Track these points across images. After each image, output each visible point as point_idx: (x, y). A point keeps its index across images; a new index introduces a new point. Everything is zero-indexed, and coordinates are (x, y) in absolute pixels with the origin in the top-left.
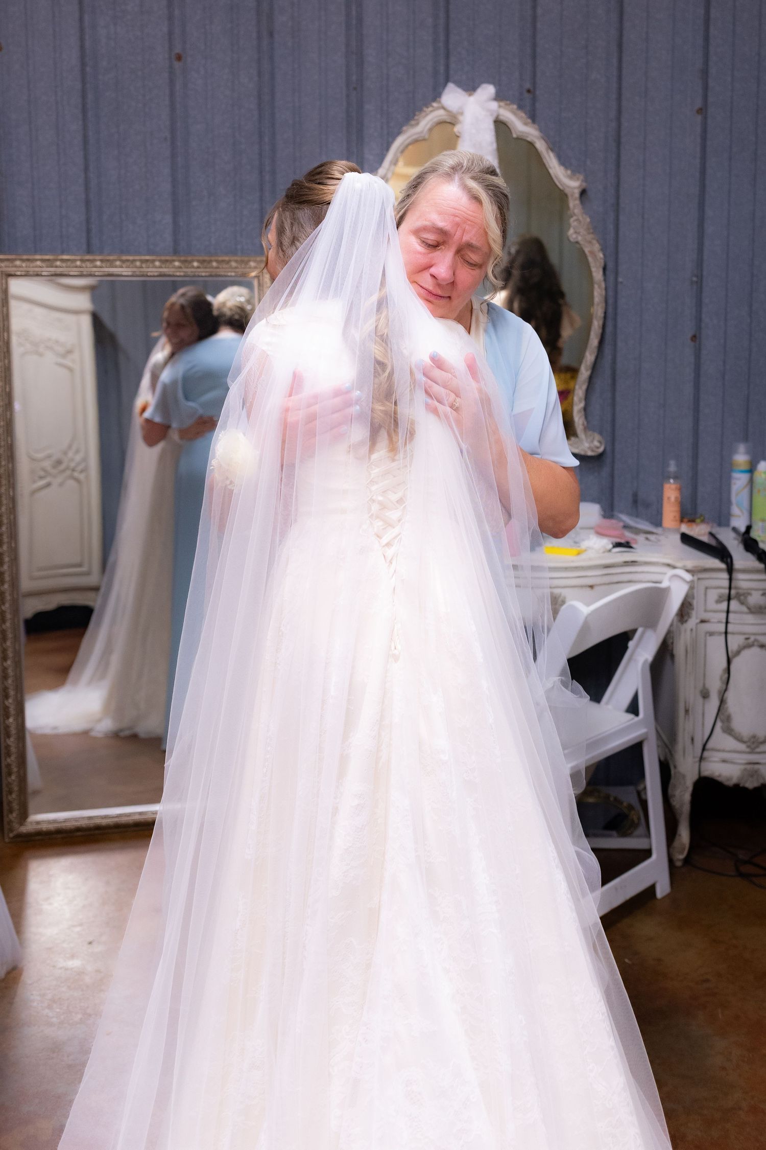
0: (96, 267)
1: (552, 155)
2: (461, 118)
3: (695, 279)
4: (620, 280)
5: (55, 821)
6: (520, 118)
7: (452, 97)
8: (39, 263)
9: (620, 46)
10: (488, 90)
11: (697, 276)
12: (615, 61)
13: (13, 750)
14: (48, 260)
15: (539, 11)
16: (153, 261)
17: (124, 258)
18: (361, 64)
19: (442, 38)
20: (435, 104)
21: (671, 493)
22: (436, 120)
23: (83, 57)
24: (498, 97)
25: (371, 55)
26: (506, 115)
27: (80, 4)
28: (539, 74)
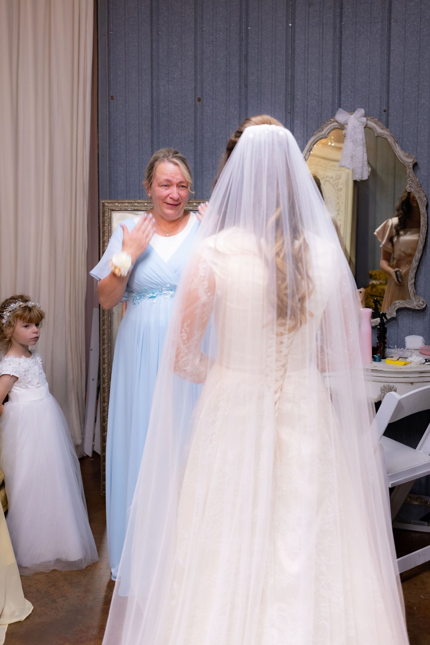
1: (397, 145)
2: (346, 126)
6: (379, 126)
7: (341, 116)
8: (126, 204)
10: (361, 111)
15: (391, 68)
18: (293, 99)
19: (337, 84)
20: (332, 120)
22: (333, 127)
23: (152, 101)
24: (366, 115)
25: (299, 95)
26: (371, 124)
27: (152, 75)
28: (391, 101)
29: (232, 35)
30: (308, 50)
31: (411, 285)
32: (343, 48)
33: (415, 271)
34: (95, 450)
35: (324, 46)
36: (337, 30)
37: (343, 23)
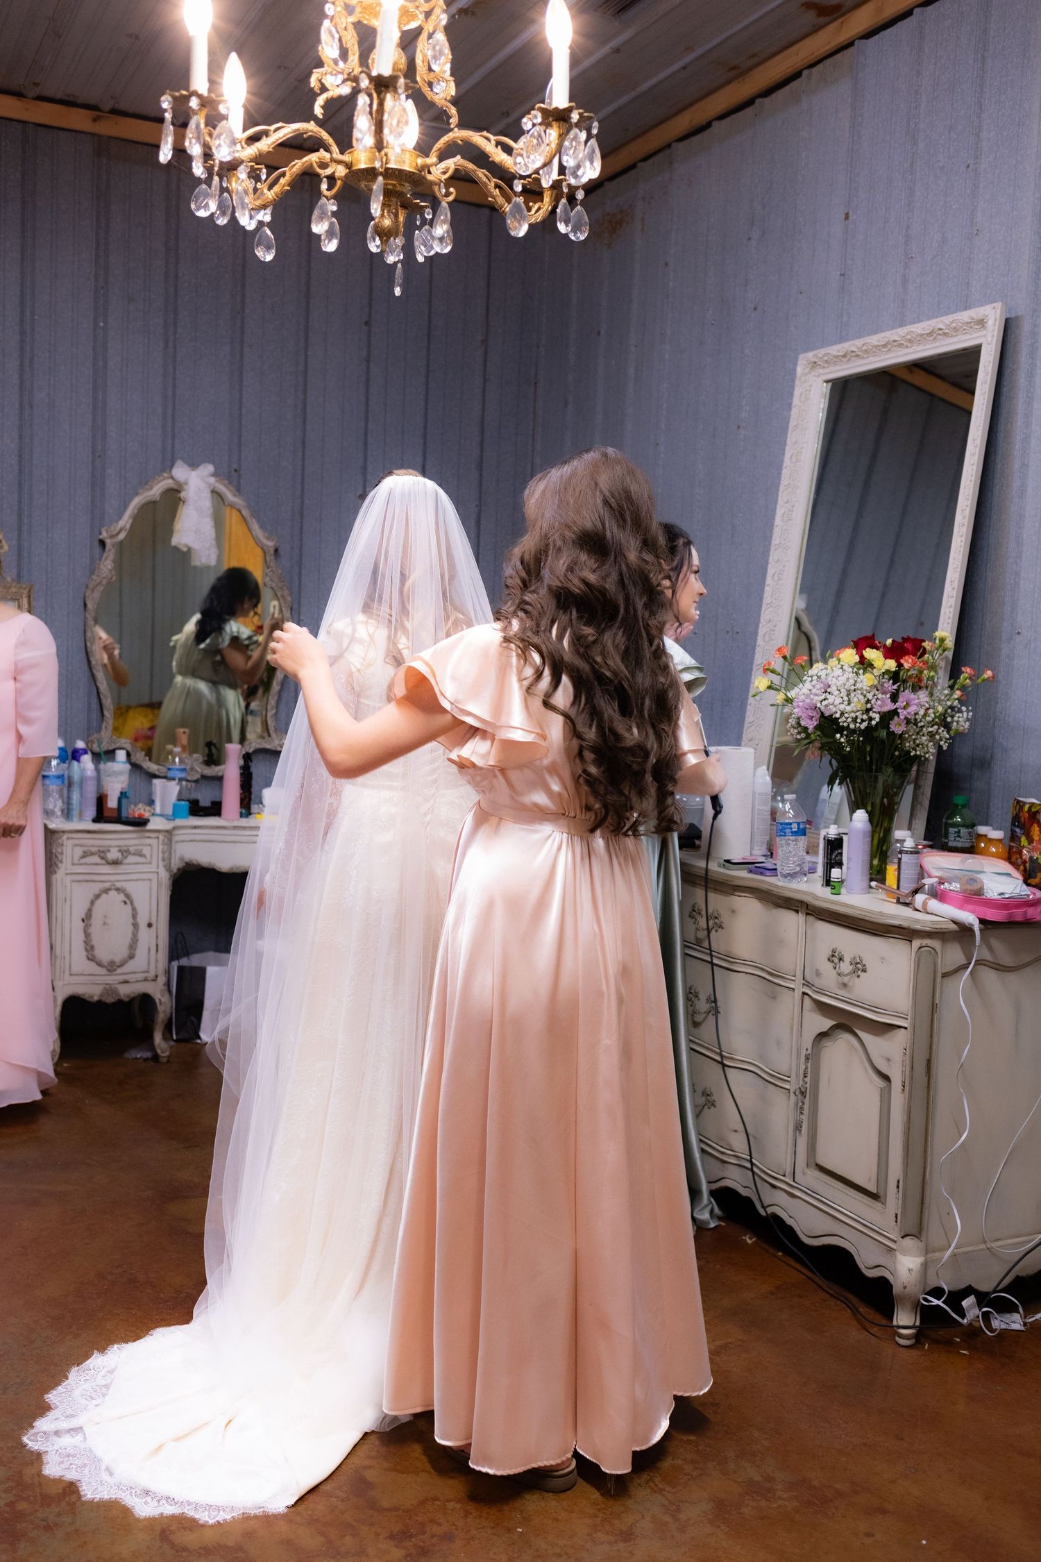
1: (254, 520)
2: (186, 487)
6: (231, 491)
7: (180, 472)
9: (304, 443)
10: (208, 468)
12: (299, 454)
15: (244, 411)
18: (104, 437)
19: (169, 424)
20: (166, 474)
22: (166, 487)
24: (215, 475)
25: (113, 431)
26: (221, 488)
28: (242, 458)
30: (127, 366)
31: (272, 716)
32: (177, 371)
33: (276, 698)
35: (150, 364)
36: (171, 345)
37: (177, 336)
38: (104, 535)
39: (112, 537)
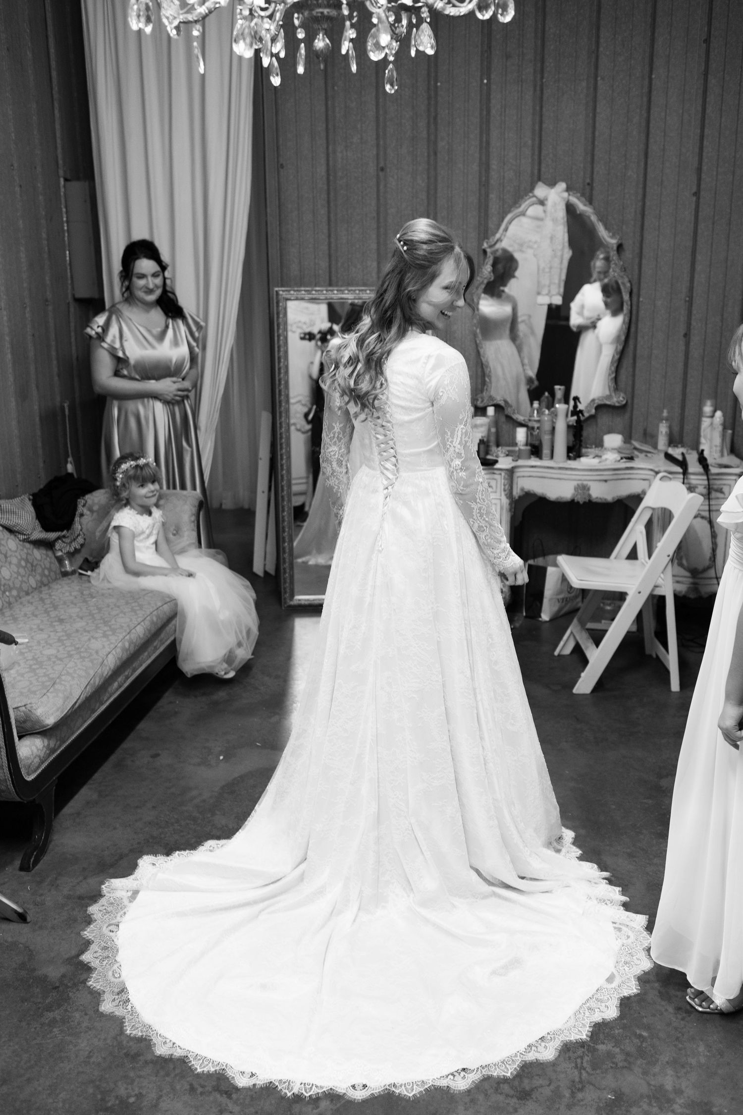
0: (334, 294)
1: (600, 224)
2: (546, 202)
3: (687, 299)
4: (641, 299)
5: (308, 600)
6: (582, 202)
7: (541, 191)
8: (303, 292)
9: (646, 154)
10: (562, 186)
11: (689, 297)
12: (642, 164)
13: (287, 560)
14: (308, 291)
15: (597, 133)
16: (366, 290)
17: (350, 288)
18: (488, 170)
19: (537, 153)
20: (531, 194)
21: (663, 429)
23: (328, 171)
24: (568, 189)
25: (494, 164)
26: (574, 200)
27: (327, 139)
28: (595, 173)
29: (419, 92)
30: (505, 111)
32: (544, 110)
34: (267, 569)
35: (523, 107)
36: (538, 88)
37: (544, 80)
38: (485, 245)
39: (491, 247)
